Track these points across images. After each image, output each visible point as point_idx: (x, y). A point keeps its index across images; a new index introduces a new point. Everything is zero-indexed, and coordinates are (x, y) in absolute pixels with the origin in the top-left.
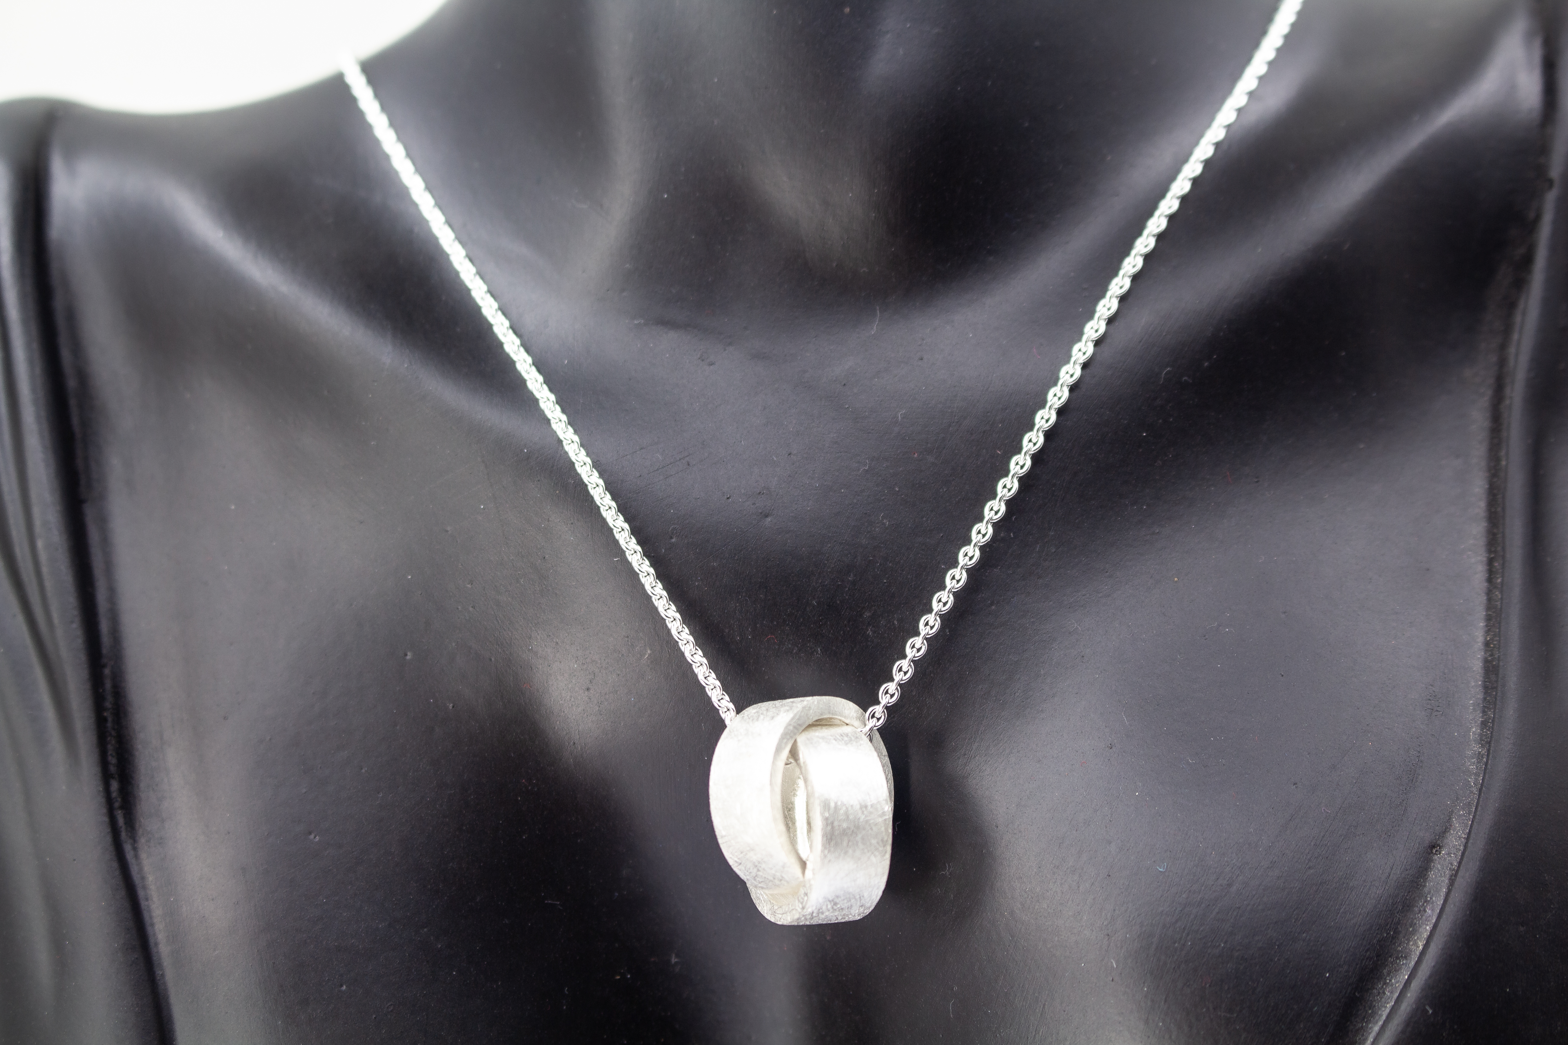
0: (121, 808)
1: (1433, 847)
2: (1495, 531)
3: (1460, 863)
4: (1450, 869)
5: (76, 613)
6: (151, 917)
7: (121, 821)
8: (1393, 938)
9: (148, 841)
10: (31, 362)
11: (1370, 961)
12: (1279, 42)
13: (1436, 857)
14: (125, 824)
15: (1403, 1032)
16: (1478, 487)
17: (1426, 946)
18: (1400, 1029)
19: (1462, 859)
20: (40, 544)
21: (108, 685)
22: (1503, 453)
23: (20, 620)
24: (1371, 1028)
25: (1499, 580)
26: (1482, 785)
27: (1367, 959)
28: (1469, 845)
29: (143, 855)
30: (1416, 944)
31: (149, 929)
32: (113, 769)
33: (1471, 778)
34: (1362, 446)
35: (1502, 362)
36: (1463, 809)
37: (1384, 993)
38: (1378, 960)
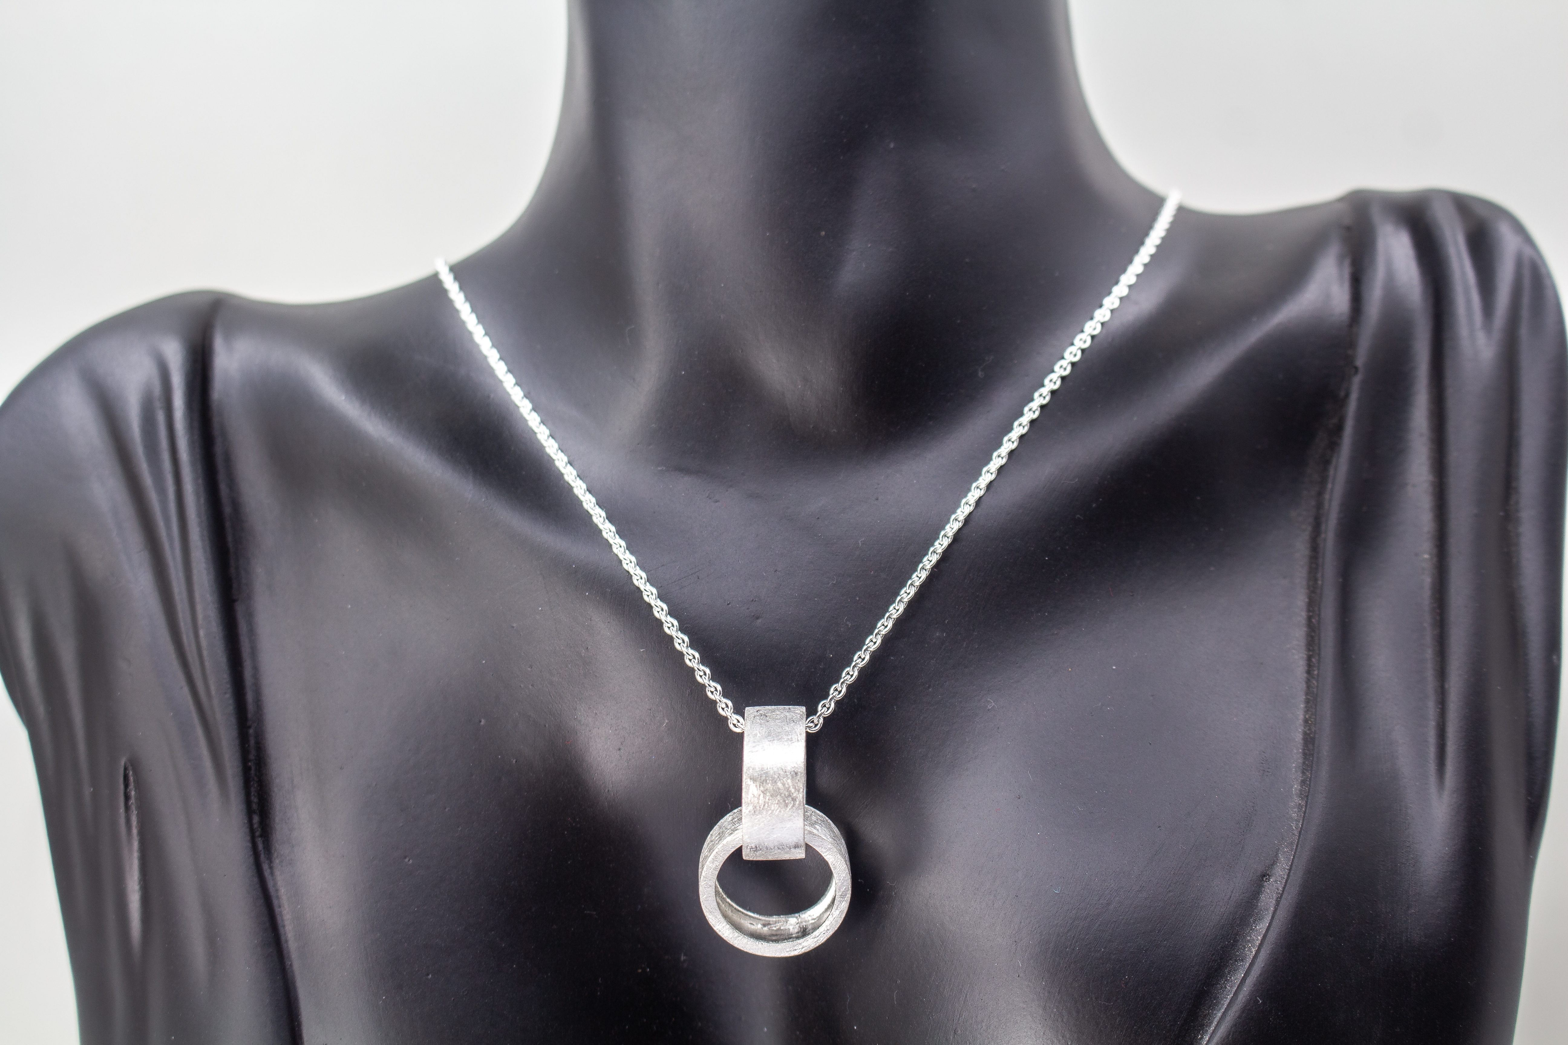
0: (261, 836)
1: (1264, 876)
2: (1313, 634)
3: (1284, 888)
4: (1276, 892)
5: (228, 686)
6: (283, 921)
7: (260, 846)
8: (1233, 945)
9: (281, 862)
10: (197, 494)
11: (1215, 963)
12: (1153, 251)
13: (1266, 884)
14: (264, 848)
15: (1239, 1017)
16: (1301, 600)
17: (1258, 952)
18: (1237, 1015)
19: (1285, 885)
20: (202, 633)
21: (252, 742)
22: (1319, 575)
23: (186, 690)
24: (1215, 1014)
25: (1316, 672)
26: (1301, 828)
27: (1213, 961)
28: (1291, 874)
29: (277, 873)
30: (1250, 950)
31: (281, 931)
32: (255, 806)
33: (1293, 824)
34: (1212, 569)
35: (1319, 506)
36: (1287, 847)
37: (1226, 987)
38: (1221, 962)
